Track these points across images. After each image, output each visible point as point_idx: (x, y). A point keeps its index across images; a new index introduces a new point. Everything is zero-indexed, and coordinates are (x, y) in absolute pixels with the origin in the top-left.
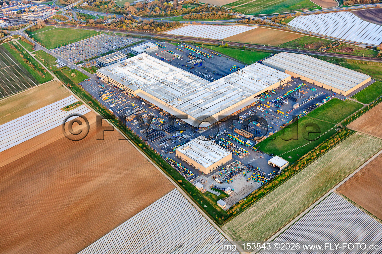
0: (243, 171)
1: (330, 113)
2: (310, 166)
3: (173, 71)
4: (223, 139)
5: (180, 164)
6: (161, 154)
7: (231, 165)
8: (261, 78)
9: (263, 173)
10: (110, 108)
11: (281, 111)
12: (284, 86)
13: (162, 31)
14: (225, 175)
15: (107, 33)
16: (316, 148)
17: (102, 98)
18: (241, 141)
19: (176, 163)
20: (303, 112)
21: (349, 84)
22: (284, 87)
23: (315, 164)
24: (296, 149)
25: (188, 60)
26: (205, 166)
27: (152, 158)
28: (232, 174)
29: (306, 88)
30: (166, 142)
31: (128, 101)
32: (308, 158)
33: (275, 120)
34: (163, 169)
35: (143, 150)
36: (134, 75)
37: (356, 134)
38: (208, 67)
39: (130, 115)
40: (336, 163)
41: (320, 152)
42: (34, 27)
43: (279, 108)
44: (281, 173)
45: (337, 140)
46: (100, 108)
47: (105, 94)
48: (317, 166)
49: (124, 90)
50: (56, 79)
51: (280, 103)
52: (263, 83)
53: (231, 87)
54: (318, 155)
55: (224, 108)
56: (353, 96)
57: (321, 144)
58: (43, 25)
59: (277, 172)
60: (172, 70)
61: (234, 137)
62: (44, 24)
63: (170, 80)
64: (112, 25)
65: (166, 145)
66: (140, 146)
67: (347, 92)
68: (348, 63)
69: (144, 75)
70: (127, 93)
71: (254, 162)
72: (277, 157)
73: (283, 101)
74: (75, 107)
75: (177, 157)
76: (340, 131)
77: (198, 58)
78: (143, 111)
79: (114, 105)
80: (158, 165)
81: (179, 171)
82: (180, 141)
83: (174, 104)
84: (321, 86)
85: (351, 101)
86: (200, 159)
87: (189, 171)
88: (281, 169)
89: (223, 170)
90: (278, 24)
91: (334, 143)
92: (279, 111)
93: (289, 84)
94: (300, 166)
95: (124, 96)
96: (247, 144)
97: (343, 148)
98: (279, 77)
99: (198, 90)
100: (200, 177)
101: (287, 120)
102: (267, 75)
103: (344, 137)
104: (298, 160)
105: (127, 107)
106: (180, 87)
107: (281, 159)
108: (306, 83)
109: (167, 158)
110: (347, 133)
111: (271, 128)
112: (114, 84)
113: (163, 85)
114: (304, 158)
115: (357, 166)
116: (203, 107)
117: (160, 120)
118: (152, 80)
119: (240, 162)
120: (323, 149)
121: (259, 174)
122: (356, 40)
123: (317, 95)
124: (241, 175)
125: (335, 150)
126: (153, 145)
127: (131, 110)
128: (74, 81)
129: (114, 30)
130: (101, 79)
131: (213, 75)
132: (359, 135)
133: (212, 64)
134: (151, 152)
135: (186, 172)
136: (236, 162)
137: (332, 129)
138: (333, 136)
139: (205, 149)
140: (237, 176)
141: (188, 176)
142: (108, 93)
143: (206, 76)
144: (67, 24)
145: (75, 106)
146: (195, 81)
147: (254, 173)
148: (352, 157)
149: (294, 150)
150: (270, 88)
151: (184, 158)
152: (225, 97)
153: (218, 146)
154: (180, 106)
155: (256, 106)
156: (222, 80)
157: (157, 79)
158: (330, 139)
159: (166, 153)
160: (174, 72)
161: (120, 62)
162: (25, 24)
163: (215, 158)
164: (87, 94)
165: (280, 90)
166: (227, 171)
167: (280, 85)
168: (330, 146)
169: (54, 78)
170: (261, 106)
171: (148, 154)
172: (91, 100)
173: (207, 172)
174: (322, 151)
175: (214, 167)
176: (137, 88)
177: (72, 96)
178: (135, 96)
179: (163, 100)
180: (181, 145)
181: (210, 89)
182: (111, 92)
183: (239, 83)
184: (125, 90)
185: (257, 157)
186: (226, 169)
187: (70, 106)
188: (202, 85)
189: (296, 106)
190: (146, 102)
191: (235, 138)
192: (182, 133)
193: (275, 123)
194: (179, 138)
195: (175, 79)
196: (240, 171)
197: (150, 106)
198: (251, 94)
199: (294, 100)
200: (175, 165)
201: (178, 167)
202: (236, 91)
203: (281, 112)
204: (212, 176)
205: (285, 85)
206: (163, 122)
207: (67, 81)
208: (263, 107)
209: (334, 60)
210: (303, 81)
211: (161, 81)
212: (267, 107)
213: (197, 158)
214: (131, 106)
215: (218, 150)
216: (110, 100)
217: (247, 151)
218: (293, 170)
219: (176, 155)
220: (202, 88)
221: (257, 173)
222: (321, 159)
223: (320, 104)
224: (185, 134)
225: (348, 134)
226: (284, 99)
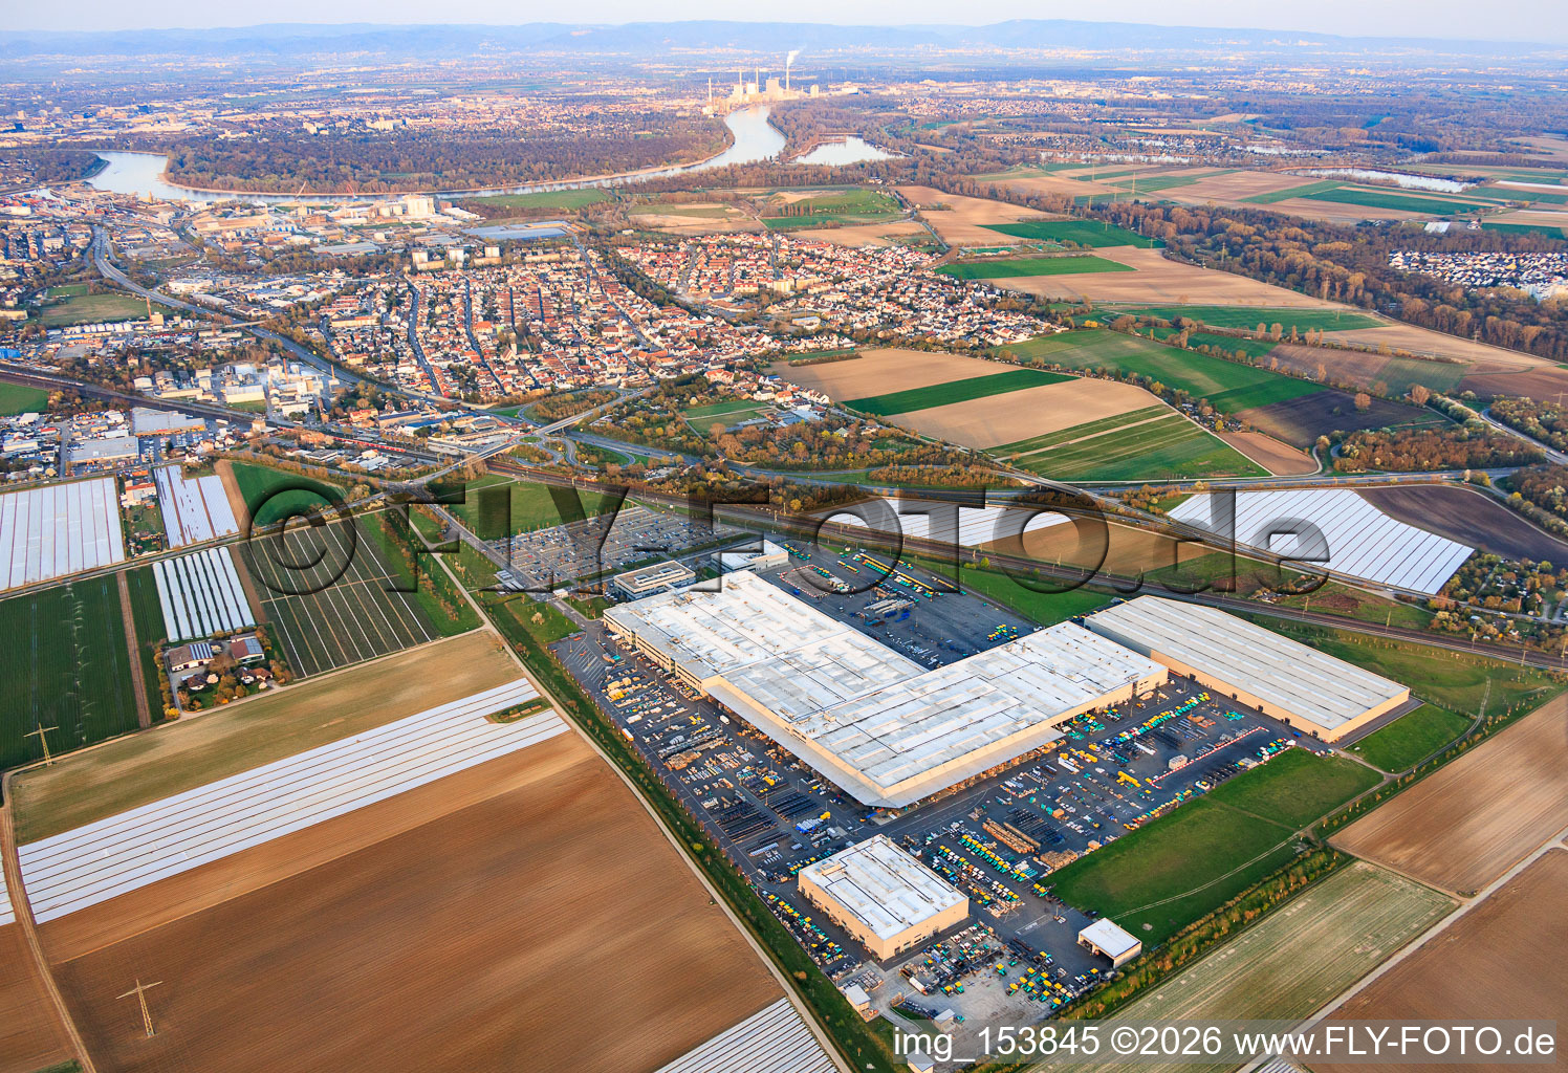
0: (997, 958)
1: (1280, 792)
2: (1209, 961)
3: (822, 628)
4: (947, 850)
5: (808, 919)
6: (755, 881)
7: (964, 937)
8: (1077, 670)
9: (1061, 970)
10: (627, 726)
11: (1130, 774)
12: (1143, 698)
13: (807, 509)
14: (942, 966)
15: (651, 506)
16: (1229, 903)
17: (607, 693)
18: (1001, 863)
19: (796, 915)
20: (1197, 784)
21: (1341, 706)
22: (1146, 701)
23: (1224, 956)
24: (1168, 900)
25: (871, 598)
26: (879, 934)
27: (727, 893)
28: (962, 966)
29: (1211, 709)
30: (775, 845)
31: (682, 710)
32: (1203, 933)
33: (1110, 803)
34: (754, 931)
35: (704, 864)
36: (709, 634)
37: (1359, 865)
38: (924, 623)
39: (679, 752)
40: (1292, 959)
41: (1242, 917)
42: (455, 476)
43: (1123, 767)
44: (1114, 976)
45: (1298, 882)
46: (597, 722)
47: (617, 684)
48: (1230, 962)
49: (673, 675)
50: (488, 626)
51: (1129, 750)
52: (1082, 685)
53: (984, 689)
54: (1237, 928)
55: (960, 752)
56: (1354, 746)
57: (1245, 893)
58: (480, 470)
59: (1103, 972)
60: (818, 627)
61: (979, 846)
62: (483, 469)
63: (809, 654)
64: (667, 485)
65: (771, 852)
66: (694, 851)
67: (1333, 730)
68: (1342, 641)
69: (735, 635)
70: (680, 684)
71: (1034, 931)
72: (1105, 923)
73: (1139, 746)
74: (526, 715)
75: (802, 894)
76: (1308, 854)
77: (899, 597)
78: (719, 742)
79: (637, 718)
80: (741, 915)
81: (804, 940)
82: (816, 845)
83: (811, 728)
84: (1255, 706)
85: (1345, 761)
86: (868, 910)
87: (831, 945)
88: (1117, 962)
89: (938, 950)
90: (1140, 513)
91: (1286, 893)
92: (1123, 776)
93: (1161, 694)
94: (1177, 958)
95: (671, 691)
96: (1017, 872)
97: (1315, 910)
98: (1131, 672)
99: (888, 691)
100: (865, 968)
101: (1146, 807)
102: (1096, 662)
103: (1320, 875)
104: (1172, 940)
105: (673, 728)
106: (836, 679)
107: (1117, 929)
108: (1213, 693)
109: (772, 897)
110: (1329, 863)
111: (1097, 826)
112: (647, 653)
113: (786, 668)
114: (1190, 932)
115: (1357, 972)
116: (896, 747)
117: (767, 774)
118: (756, 651)
119: (991, 930)
120: (1252, 908)
121: (1045, 975)
122: (1366, 576)
123: (1241, 735)
124: (991, 970)
125: (1288, 914)
126: (733, 850)
127: (686, 738)
128: (536, 637)
129: (671, 499)
130: (614, 638)
131: (937, 649)
132: (1366, 871)
133: (939, 616)
134: (725, 873)
135: (822, 948)
136: (980, 929)
137: (1284, 844)
138: (1286, 867)
139: (887, 878)
140: (979, 974)
141: (829, 962)
142: (627, 681)
143: (916, 649)
144: (547, 472)
145: (528, 711)
146: (881, 663)
147: (1031, 970)
148: (1342, 941)
149: (1161, 903)
150: (1101, 703)
151: (822, 901)
152: (964, 720)
153: (928, 871)
154: (829, 737)
155: (1057, 752)
156: (961, 667)
157: (771, 649)
158: (1276, 878)
159: (770, 879)
160: (822, 633)
161: (674, 590)
162: (432, 464)
163: (915, 910)
164: (567, 678)
165: (1132, 710)
166: (949, 957)
167: (1134, 695)
168: (1273, 901)
169: (482, 623)
170: (1071, 755)
171: (715, 878)
172: (575, 696)
173: (886, 954)
174: (1250, 915)
175: (912, 938)
176: (710, 672)
177: (524, 681)
178: (704, 695)
179: (782, 715)
180: (818, 860)
181: (922, 690)
182: (635, 679)
183: (1012, 678)
184: (677, 674)
185: (1045, 918)
186: (945, 950)
187: (512, 708)
188: (901, 678)
189: (1178, 763)
190: (731, 715)
191: (984, 849)
192: (825, 822)
193: (1109, 812)
194: (816, 836)
195: (823, 652)
196: (990, 957)
197: (741, 729)
198: (1045, 717)
199: (1169, 743)
200: (791, 919)
201: (799, 929)
202: (1000, 702)
203: (1130, 779)
204: (899, 968)
205: (1149, 695)
206: (772, 783)
207: (516, 634)
208: (1076, 758)
209: (1298, 630)
210: (1203, 688)
211: (783, 656)
212: (1090, 758)
213: (861, 904)
214: (688, 724)
215: (927, 885)
216: (629, 702)
217: (1016, 896)
218: (1153, 969)
219: (800, 889)
220: (900, 687)
221: (1039, 971)
222: (1244, 939)
223: (1252, 764)
224: (833, 826)
225: (1334, 864)
226: (1142, 738)
